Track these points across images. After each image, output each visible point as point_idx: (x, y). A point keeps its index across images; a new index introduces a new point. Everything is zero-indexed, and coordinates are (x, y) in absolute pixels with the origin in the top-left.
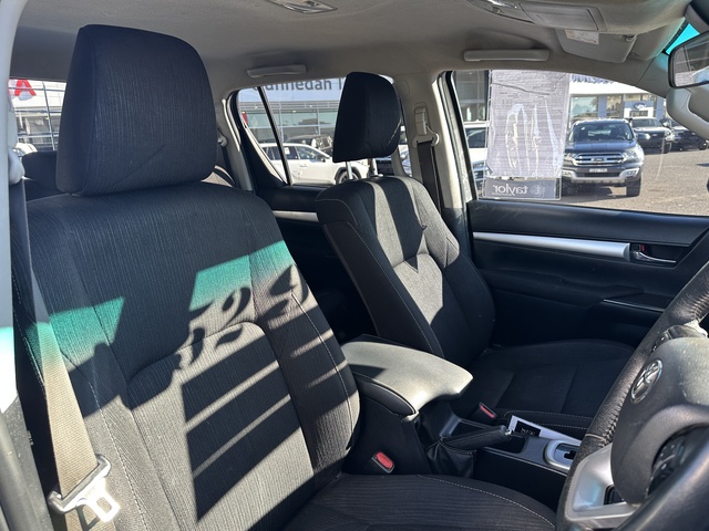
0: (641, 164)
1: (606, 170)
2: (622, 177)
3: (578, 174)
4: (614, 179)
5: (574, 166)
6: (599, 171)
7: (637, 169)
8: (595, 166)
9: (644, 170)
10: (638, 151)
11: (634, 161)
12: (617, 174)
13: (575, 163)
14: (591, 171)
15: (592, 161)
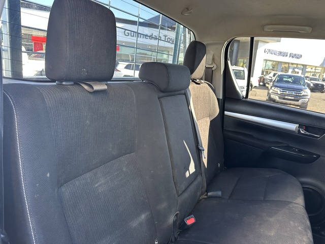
0: (309, 97)
1: (293, 98)
2: (300, 102)
3: (280, 98)
4: (296, 103)
5: (278, 94)
6: (290, 98)
7: (307, 100)
8: (289, 95)
9: (310, 101)
10: (308, 91)
11: (306, 96)
12: (298, 101)
13: (279, 92)
14: (286, 97)
15: (287, 93)
